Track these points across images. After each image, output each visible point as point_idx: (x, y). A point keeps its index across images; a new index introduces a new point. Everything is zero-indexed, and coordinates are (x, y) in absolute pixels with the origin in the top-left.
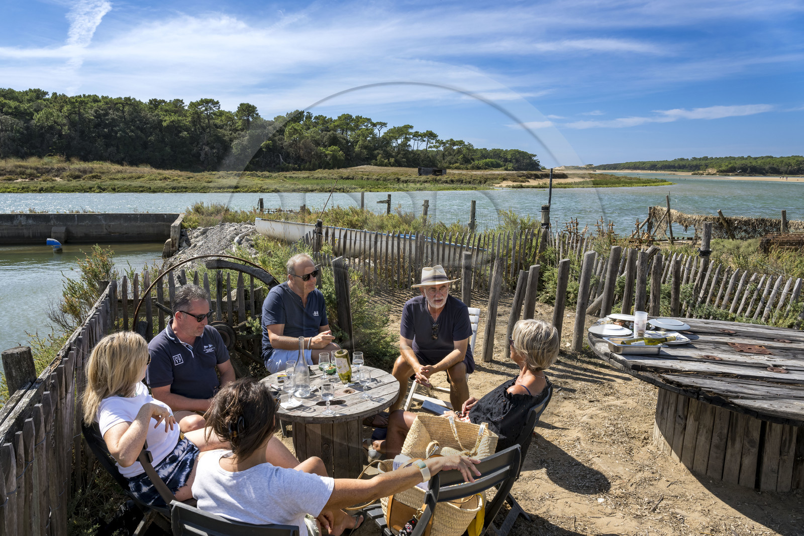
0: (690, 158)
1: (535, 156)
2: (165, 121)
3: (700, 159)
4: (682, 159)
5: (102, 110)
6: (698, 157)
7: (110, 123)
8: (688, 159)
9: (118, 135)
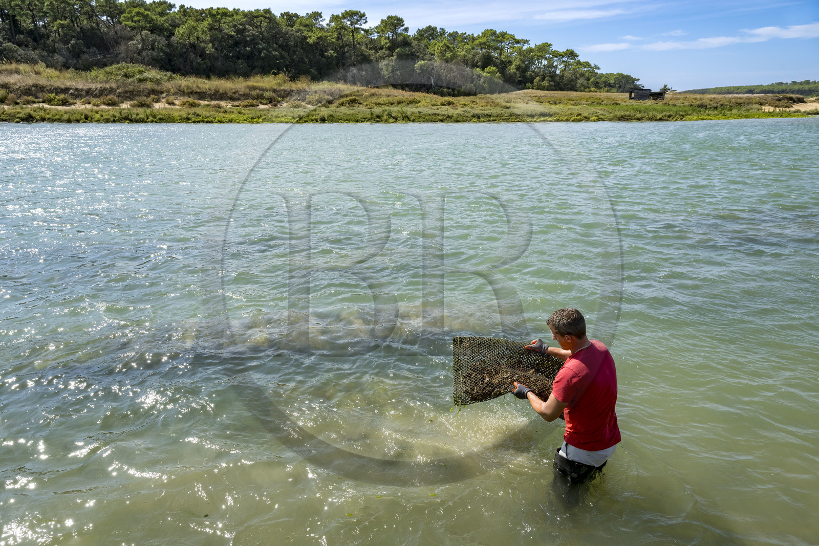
0: (789, 82)
1: (638, 80)
2: (310, 37)
3: (801, 83)
4: (781, 84)
5: (240, 25)
6: (798, 81)
7: (252, 40)
8: (787, 84)
9: (262, 55)
